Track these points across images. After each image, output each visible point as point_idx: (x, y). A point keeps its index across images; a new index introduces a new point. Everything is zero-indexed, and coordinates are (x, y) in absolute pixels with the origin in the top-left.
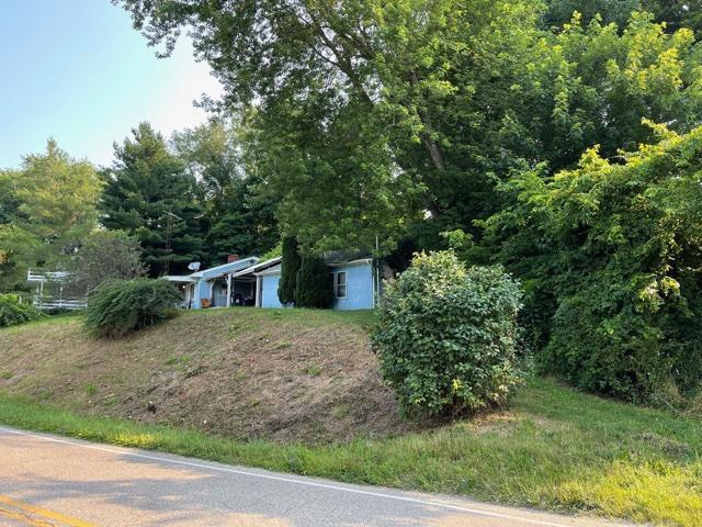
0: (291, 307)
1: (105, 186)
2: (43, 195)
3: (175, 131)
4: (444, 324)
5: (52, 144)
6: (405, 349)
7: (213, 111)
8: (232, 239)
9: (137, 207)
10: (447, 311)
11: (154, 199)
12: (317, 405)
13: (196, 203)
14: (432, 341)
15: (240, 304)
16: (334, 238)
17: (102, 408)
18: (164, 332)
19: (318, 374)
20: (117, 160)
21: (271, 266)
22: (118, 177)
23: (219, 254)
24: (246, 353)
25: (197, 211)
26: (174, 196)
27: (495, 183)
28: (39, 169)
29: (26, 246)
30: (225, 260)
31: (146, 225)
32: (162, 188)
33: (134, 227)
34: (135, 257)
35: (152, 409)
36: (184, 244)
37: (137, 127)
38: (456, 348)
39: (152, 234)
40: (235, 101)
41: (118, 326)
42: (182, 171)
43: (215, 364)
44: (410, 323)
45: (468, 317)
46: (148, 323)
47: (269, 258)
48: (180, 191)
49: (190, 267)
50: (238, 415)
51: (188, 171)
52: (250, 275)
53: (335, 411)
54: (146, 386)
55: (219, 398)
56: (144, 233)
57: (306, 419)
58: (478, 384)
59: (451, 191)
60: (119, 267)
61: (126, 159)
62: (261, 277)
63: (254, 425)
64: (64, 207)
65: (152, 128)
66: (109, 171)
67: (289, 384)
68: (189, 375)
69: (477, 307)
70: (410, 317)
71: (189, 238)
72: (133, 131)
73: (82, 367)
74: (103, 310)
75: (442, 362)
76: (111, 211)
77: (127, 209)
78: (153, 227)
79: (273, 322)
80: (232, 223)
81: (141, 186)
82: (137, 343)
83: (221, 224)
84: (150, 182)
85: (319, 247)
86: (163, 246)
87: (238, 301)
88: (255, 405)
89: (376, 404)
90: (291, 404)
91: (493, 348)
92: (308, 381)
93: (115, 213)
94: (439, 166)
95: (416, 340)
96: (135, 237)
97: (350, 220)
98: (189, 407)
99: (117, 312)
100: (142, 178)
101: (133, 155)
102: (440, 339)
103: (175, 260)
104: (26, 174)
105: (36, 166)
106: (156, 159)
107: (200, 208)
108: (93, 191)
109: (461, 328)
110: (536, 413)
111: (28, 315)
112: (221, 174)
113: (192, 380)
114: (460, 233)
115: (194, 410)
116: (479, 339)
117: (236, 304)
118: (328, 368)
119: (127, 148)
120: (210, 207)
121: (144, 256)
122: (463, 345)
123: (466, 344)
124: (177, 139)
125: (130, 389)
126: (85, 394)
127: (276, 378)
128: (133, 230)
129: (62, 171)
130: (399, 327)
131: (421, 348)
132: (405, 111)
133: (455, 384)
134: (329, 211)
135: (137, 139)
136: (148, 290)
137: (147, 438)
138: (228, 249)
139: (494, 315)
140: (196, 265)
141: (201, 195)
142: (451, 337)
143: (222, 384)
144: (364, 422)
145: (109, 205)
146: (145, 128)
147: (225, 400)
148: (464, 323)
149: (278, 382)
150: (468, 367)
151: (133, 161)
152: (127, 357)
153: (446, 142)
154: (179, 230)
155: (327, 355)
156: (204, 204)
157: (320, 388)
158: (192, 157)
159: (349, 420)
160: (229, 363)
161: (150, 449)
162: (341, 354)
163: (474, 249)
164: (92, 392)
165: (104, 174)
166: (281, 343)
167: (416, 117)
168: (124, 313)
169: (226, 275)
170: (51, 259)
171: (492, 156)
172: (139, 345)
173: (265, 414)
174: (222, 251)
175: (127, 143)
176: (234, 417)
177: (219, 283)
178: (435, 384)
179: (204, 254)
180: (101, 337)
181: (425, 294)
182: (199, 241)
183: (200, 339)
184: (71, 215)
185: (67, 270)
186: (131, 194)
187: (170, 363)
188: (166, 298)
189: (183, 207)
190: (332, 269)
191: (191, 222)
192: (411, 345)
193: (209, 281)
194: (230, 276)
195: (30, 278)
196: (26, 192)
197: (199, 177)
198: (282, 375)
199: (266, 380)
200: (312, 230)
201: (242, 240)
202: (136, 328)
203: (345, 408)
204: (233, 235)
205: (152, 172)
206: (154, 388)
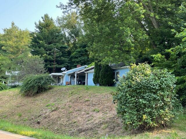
0: (98, 85)
1: (31, 39)
2: (10, 43)
3: (58, 17)
4: (140, 92)
5: (13, 24)
6: (125, 102)
7: (64, 9)
8: (79, 58)
9: (43, 46)
10: (141, 87)
11: (50, 43)
12: (96, 124)
13: (66, 44)
14: (135, 99)
15: (81, 84)
16: (110, 58)
17: (23, 122)
18: (47, 94)
19: (98, 112)
20: (36, 29)
21: (91, 69)
22: (37, 35)
23: (74, 64)
24: (74, 103)
25: (65, 48)
26: (57, 42)
27: (175, 34)
28: (9, 33)
29: (4, 62)
30: (76, 67)
31: (47, 54)
32: (53, 39)
33: (42, 54)
34: (42, 66)
35: (39, 123)
36: (61, 60)
37: (43, 16)
38: (144, 102)
39: (49, 57)
40: (72, 4)
41: (31, 92)
42: (60, 32)
43: (63, 107)
44: (127, 92)
45: (150, 90)
46: (42, 91)
47: (91, 66)
48: (60, 40)
49: (62, 70)
50: (68, 127)
51: (63, 32)
52: (83, 73)
53: (103, 126)
54: (38, 114)
55: (62, 120)
56: (46, 57)
57: (91, 129)
58: (154, 117)
59: (160, 38)
60: (36, 70)
61: (40, 28)
62: (87, 73)
63: (73, 130)
64: (17, 47)
65: (49, 16)
66: (33, 33)
67: (88, 115)
68: (53, 111)
69: (154, 86)
70: (126, 90)
71: (63, 58)
72: (42, 18)
73: (18, 107)
74: (26, 86)
75: (139, 108)
76: (34, 48)
77: (40, 48)
78: (49, 54)
79: (85, 91)
80: (79, 52)
81: (45, 39)
82: (38, 98)
83: (75, 53)
84: (48, 37)
85: (104, 61)
86: (53, 61)
87: (80, 83)
88: (74, 123)
89: (119, 124)
90: (87, 123)
91: (161, 103)
92: (95, 114)
93: (36, 49)
94: (156, 27)
95: (128, 99)
96: (42, 58)
97: (116, 50)
98: (51, 123)
99: (31, 87)
100: (45, 35)
101: (42, 27)
102: (138, 99)
103: (58, 67)
104: (4, 36)
105: (7, 32)
106: (50, 28)
107: (67, 46)
108: (27, 41)
109: (147, 94)
110: (181, 130)
111: (3, 87)
112: (76, 33)
113: (53, 113)
114: (159, 55)
115: (53, 123)
116: (155, 99)
117: (79, 84)
118: (102, 109)
119: (40, 24)
120: (72, 46)
121: (46, 65)
122: (148, 101)
123: (149, 101)
124: (59, 20)
125: (33, 115)
126: (17, 117)
127: (83, 113)
128: (42, 55)
129: (17, 34)
130: (122, 93)
131: (131, 102)
132: (138, 5)
133: (144, 117)
134: (107, 47)
135: (43, 20)
136: (42, 78)
137: (30, 133)
138: (78, 62)
139: (162, 89)
140: (64, 69)
141: (68, 41)
142: (143, 98)
143: (64, 114)
144: (113, 131)
145: (33, 46)
146: (46, 16)
147: (64, 121)
148: (149, 92)
149: (84, 114)
150: (149, 110)
151: (42, 29)
152: (33, 103)
153: (157, 17)
154: (59, 55)
155: (103, 104)
156: (69, 45)
157: (98, 117)
158: (65, 26)
159: (107, 130)
160: (67, 106)
161: (31, 137)
162: (108, 104)
163: (166, 62)
164: (20, 116)
165: (32, 34)
166: (86, 99)
167: (142, 8)
168: (33, 87)
169: (74, 73)
170: (13, 66)
171: (176, 22)
172: (38, 99)
173: (77, 126)
174: (75, 63)
175: (40, 22)
176: (66, 127)
177: (72, 76)
178: (136, 116)
179: (68, 64)
180: (25, 96)
181: (133, 80)
182: (67, 59)
183: (59, 97)
184: (19, 50)
185: (19, 71)
186: (41, 42)
187: (47, 106)
188: (48, 81)
189: (60, 46)
190: (114, 70)
191: (64, 52)
192: (127, 101)
193: (69, 75)
194: (76, 73)
195: (7, 73)
196: (4, 42)
197: (67, 35)
198: (85, 112)
199: (79, 113)
200: (101, 55)
201: (83, 59)
202: (37, 93)
203: (106, 125)
204: (80, 57)
205: (49, 33)
206: (41, 115)
